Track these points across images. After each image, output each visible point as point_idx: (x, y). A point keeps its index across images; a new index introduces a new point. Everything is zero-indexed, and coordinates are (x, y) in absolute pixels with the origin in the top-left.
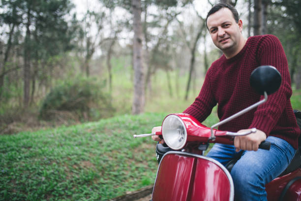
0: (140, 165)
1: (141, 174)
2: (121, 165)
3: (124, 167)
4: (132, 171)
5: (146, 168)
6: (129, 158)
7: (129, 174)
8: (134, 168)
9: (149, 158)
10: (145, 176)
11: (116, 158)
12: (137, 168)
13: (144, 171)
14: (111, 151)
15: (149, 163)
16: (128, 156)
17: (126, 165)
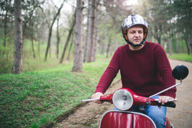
0: (28, 113)
1: (30, 120)
2: (14, 115)
3: (16, 116)
4: (22, 119)
5: (33, 115)
6: (19, 109)
7: (21, 121)
8: (23, 116)
9: (33, 108)
10: (33, 121)
11: (9, 109)
12: (26, 116)
13: (31, 118)
14: (4, 104)
15: (34, 111)
16: (18, 107)
17: (17, 115)
